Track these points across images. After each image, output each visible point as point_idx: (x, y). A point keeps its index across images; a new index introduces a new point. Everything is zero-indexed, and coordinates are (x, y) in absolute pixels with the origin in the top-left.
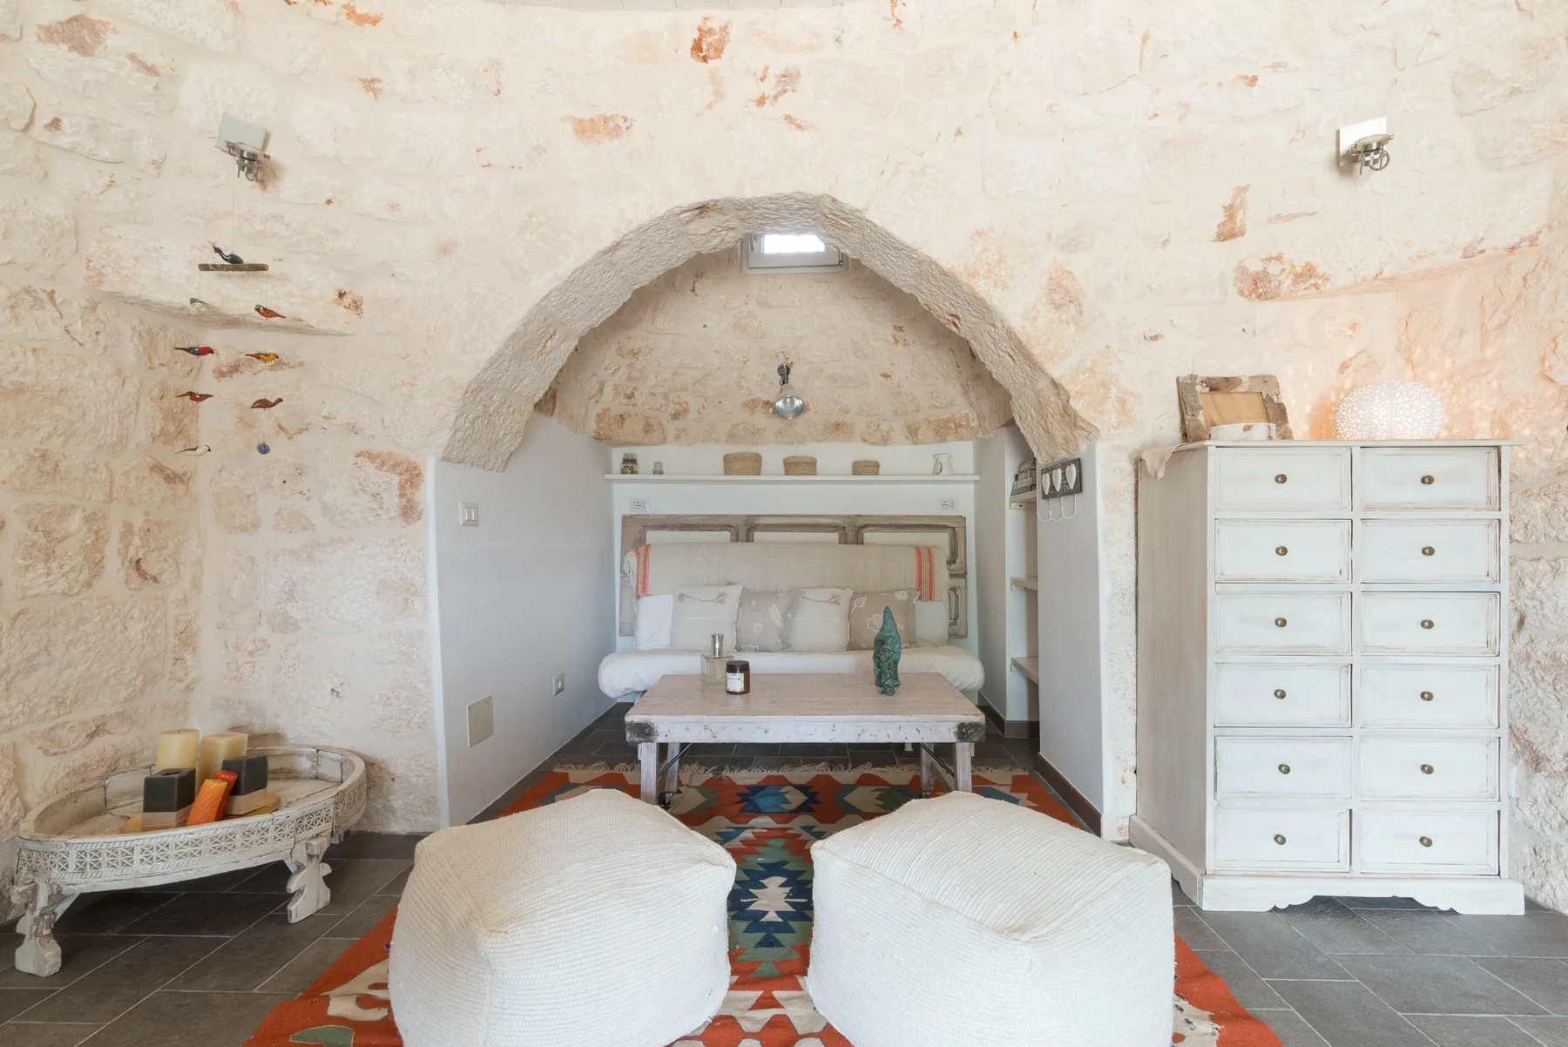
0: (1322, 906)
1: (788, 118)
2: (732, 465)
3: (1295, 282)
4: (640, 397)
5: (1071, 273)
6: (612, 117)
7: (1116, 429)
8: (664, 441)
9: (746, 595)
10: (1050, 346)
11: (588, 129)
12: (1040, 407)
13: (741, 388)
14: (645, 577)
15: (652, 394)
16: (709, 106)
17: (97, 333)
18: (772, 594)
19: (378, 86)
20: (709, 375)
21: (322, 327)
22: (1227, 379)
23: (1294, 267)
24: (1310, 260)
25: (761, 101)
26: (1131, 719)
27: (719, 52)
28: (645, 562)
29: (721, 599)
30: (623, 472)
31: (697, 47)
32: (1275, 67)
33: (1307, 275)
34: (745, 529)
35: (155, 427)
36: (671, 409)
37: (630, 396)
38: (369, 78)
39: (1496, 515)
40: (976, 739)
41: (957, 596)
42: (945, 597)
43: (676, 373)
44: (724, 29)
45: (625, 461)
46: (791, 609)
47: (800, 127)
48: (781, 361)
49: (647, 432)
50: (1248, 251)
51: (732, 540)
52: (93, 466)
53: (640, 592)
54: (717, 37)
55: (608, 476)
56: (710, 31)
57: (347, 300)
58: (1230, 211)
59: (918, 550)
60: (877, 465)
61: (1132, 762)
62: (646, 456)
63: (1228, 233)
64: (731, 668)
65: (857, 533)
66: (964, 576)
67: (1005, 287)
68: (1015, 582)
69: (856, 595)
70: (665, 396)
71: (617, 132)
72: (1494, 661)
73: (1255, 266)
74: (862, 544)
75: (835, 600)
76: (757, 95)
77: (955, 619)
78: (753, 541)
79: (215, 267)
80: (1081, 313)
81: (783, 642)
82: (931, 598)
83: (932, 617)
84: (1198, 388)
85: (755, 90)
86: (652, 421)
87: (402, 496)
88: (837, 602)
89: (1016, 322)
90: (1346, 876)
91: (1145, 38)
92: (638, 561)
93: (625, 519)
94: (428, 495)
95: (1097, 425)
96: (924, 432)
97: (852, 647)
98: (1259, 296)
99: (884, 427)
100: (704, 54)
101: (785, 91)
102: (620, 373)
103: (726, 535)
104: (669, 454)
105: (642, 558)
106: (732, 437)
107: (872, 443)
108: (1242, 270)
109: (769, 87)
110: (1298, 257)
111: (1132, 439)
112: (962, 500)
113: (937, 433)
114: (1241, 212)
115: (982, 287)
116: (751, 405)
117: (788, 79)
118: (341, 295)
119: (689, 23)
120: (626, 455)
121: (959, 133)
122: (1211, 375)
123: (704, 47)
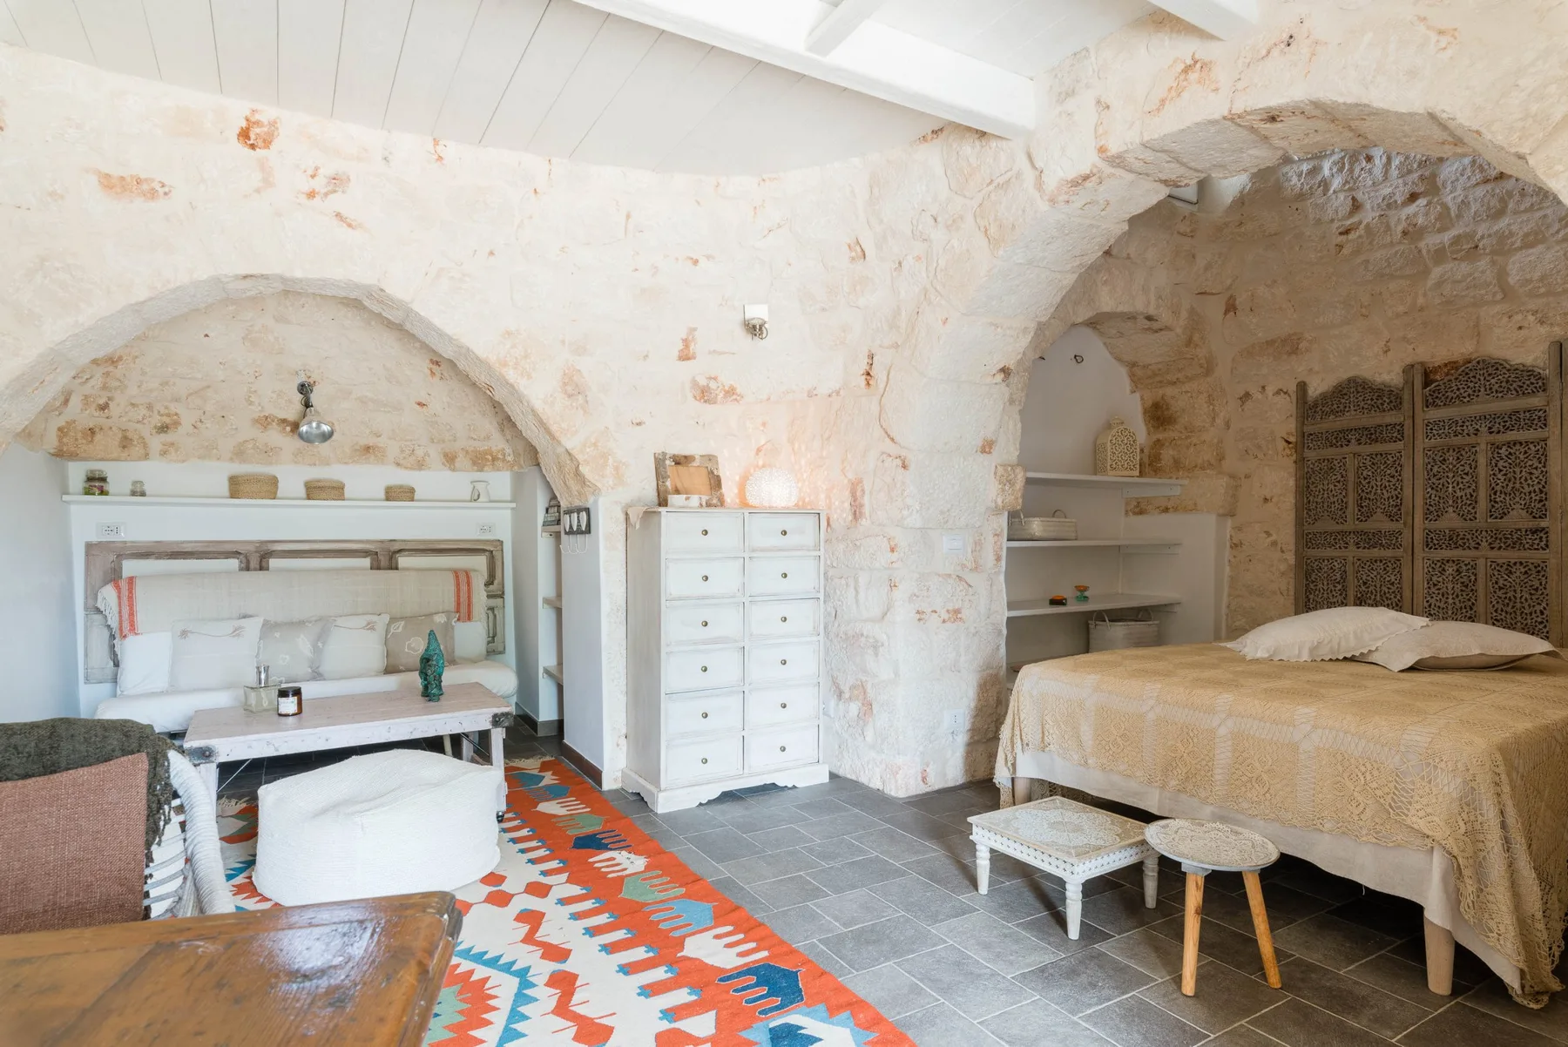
0: (728, 797)
1: (338, 215)
2: (237, 487)
3: (725, 397)
4: (114, 409)
5: (579, 371)
6: (146, 180)
7: (612, 488)
8: (146, 456)
9: (269, 627)
10: (564, 425)
11: (115, 185)
12: (560, 467)
13: (251, 403)
14: (132, 614)
15: (133, 405)
16: (258, 191)
18: (300, 624)
20: (208, 387)
22: (686, 457)
23: (724, 386)
24: (732, 383)
25: (311, 195)
26: (623, 699)
27: (267, 143)
28: (131, 598)
29: (237, 632)
30: (88, 492)
31: (244, 135)
32: (709, 257)
33: (731, 392)
34: (257, 558)
36: (157, 420)
37: (104, 407)
39: (817, 553)
40: (506, 724)
41: (495, 616)
42: (484, 616)
43: (167, 383)
44: (273, 124)
45: (90, 479)
46: (322, 637)
47: (350, 225)
48: (302, 378)
49: (124, 447)
50: (697, 370)
51: (241, 569)
53: (126, 631)
54: (266, 129)
55: (65, 498)
56: (258, 123)
58: (686, 342)
59: (456, 573)
60: (412, 491)
61: (624, 731)
62: (119, 474)
63: (685, 356)
64: (283, 694)
65: (391, 558)
66: (502, 596)
67: (529, 377)
68: (547, 601)
69: (393, 620)
70: (150, 407)
71: (152, 195)
72: (815, 638)
73: (702, 382)
74: (397, 569)
75: (370, 627)
76: (307, 189)
77: (493, 637)
78: (268, 569)
80: (587, 402)
81: (313, 671)
82: (469, 618)
83: (470, 636)
84: (668, 462)
85: (306, 185)
86: (130, 435)
88: (372, 629)
89: (538, 405)
90: (740, 777)
91: (628, 216)
92: (119, 597)
93: (89, 547)
95: (599, 485)
96: (462, 461)
97: (390, 670)
98: (705, 402)
99: (420, 452)
100: (251, 142)
101: (335, 191)
102: (92, 382)
103: (234, 563)
104: (151, 471)
105: (125, 592)
106: (239, 454)
107: (406, 468)
108: (695, 384)
109: (319, 184)
110: (727, 380)
111: (625, 495)
112: (498, 523)
113: (474, 463)
114: (693, 344)
115: (511, 375)
116: (265, 422)
117: (338, 182)
119: (237, 111)
120: (92, 471)
121: (491, 253)
122: (676, 452)
123: (252, 136)
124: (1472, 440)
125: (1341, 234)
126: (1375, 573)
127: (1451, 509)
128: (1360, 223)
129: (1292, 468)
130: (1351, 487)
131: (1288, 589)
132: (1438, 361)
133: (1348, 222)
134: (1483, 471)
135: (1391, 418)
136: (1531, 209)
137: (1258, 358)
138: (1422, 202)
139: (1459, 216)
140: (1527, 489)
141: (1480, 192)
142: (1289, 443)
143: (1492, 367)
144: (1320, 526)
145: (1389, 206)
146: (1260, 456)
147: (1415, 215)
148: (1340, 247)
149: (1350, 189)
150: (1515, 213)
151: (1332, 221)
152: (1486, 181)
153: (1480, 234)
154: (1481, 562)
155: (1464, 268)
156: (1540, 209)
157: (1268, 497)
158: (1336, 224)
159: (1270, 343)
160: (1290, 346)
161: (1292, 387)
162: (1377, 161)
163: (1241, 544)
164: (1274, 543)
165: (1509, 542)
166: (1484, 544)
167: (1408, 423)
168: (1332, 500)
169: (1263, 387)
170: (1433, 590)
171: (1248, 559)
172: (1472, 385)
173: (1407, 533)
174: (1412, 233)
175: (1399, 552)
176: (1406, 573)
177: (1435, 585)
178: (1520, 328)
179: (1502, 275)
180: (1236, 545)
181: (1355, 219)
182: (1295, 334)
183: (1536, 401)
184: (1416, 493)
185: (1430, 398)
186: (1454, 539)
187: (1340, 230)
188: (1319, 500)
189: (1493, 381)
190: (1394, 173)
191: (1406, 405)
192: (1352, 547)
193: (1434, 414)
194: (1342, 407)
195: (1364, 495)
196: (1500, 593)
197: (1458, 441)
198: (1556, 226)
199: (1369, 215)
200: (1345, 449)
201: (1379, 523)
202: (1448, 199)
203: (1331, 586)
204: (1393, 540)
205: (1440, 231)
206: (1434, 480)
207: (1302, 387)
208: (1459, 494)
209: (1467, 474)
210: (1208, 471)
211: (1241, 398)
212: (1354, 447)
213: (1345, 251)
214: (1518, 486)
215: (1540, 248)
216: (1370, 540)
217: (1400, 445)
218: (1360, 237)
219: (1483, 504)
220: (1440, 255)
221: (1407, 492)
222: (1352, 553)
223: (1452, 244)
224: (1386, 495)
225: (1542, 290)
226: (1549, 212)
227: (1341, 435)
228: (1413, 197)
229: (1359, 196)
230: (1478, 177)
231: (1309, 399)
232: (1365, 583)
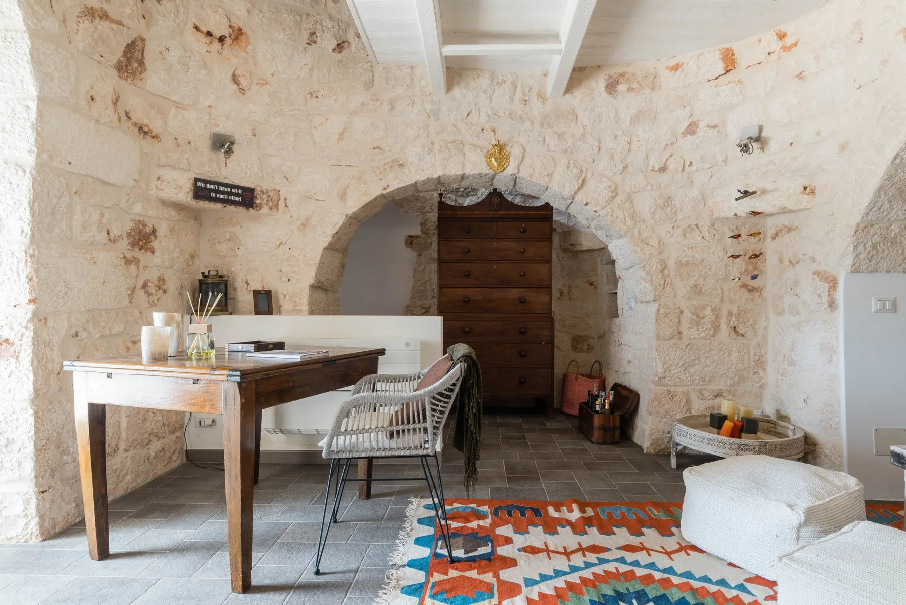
17: (714, 235)
19: (803, 75)
21: (796, 208)
35: (742, 269)
38: (798, 73)
52: (715, 288)
57: (808, 190)
79: (740, 198)
87: (829, 295)
94: (840, 295)
118: (805, 188)
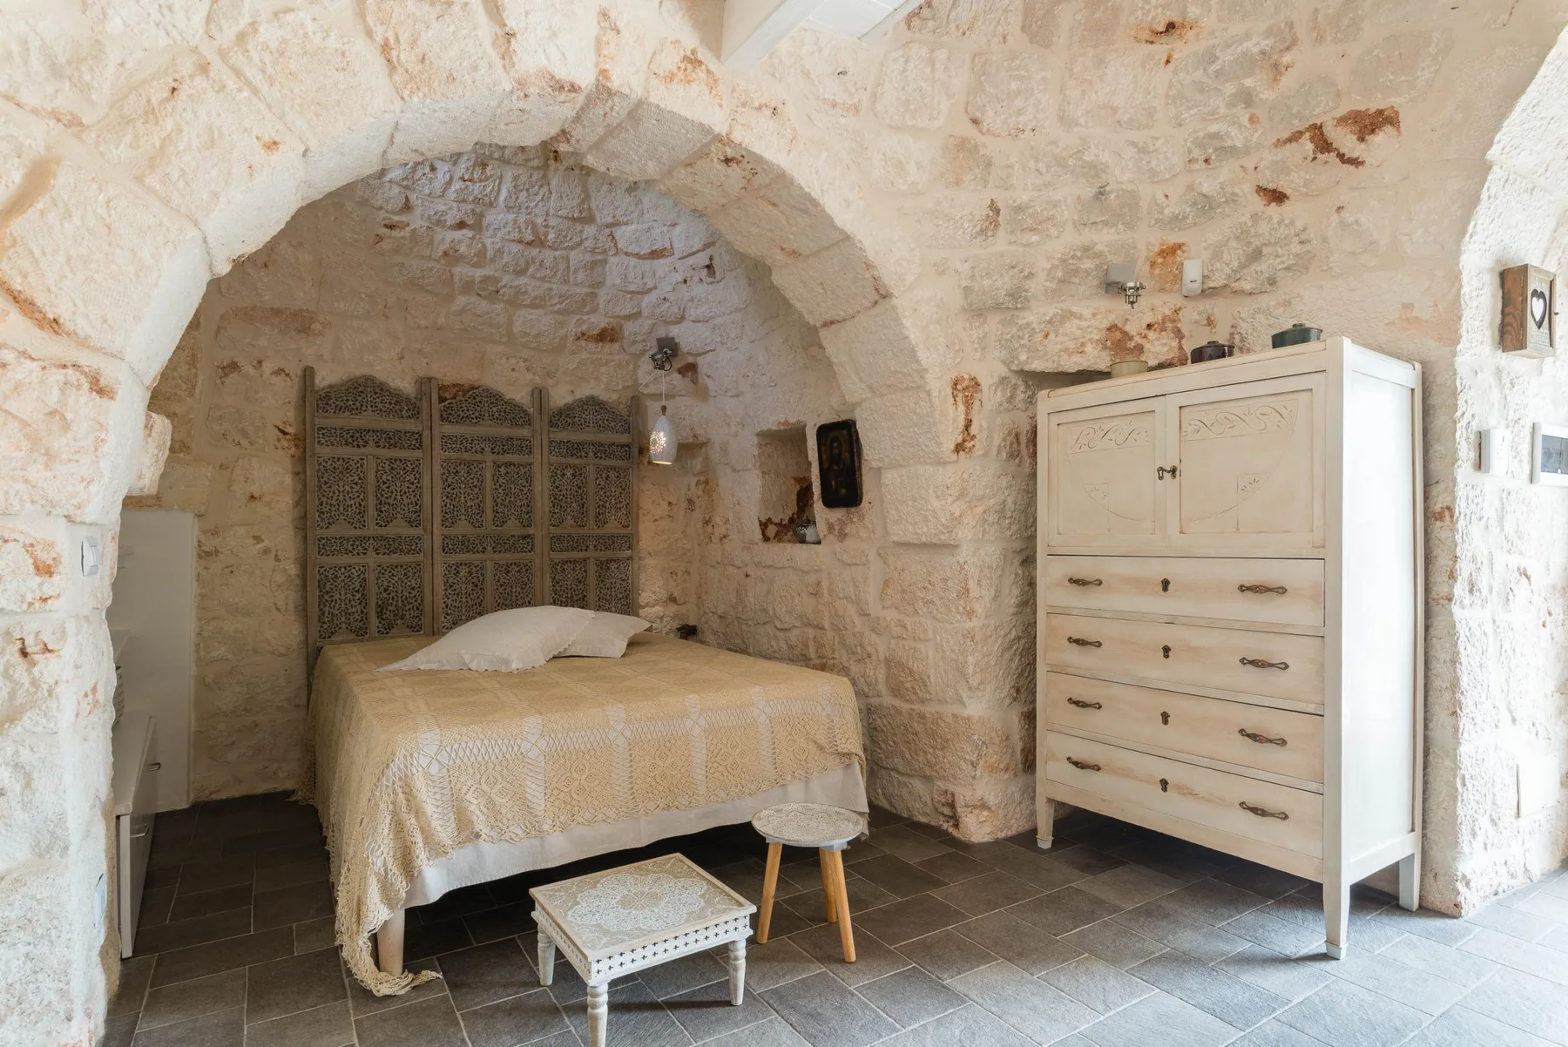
124: (479, 457)
125: (386, 226)
126: (396, 579)
127: (463, 517)
128: (408, 225)
129: (288, 463)
130: (371, 490)
131: (287, 604)
132: (448, 380)
133: (396, 218)
134: (489, 484)
135: (410, 425)
136: (543, 279)
137: (258, 325)
138: (467, 233)
139: (493, 260)
140: (519, 503)
141: (515, 248)
142: (285, 433)
143: (495, 397)
144: (334, 531)
145: (438, 222)
146: (245, 443)
147: (460, 242)
148: (380, 239)
149: (406, 187)
150: (533, 277)
151: (381, 208)
152: (520, 242)
153: (504, 282)
154: (489, 565)
155: (483, 306)
156: (550, 282)
157: (256, 495)
158: (382, 214)
159: (277, 312)
160: (302, 323)
161: (295, 369)
162: (440, 175)
163: (217, 552)
164: (266, 551)
165: (507, 546)
166: (489, 548)
167: (426, 433)
168: (349, 503)
169: (260, 362)
170: (449, 591)
171: (228, 570)
172: (478, 409)
173: (427, 538)
174: (451, 256)
175: (420, 557)
176: (427, 577)
177: (451, 586)
178: (513, 370)
179: (510, 323)
180: (208, 554)
181: (404, 218)
182: (308, 311)
183: (524, 432)
184: (434, 502)
185: (444, 413)
186: (466, 545)
187: (385, 222)
188: (334, 502)
189: (495, 409)
190: (452, 193)
191: (425, 416)
192: (371, 553)
193: (449, 429)
194: (358, 405)
195: (383, 499)
196: (501, 590)
197: (467, 456)
198: (556, 300)
199: (416, 221)
200: (363, 450)
201: (399, 528)
202: (488, 241)
203: (349, 596)
204: (413, 545)
205: (475, 265)
206: (448, 490)
207: (308, 374)
208: (469, 504)
209: (475, 486)
210: (181, 455)
211: (223, 368)
212: (371, 450)
213: (384, 245)
214: (512, 499)
215: (540, 312)
216: (390, 545)
217: (418, 454)
218: (404, 238)
219: (489, 513)
220: (468, 287)
221: (427, 499)
222: (372, 559)
223: (481, 282)
224: (406, 501)
225: (533, 345)
226: (554, 286)
227: (358, 435)
228: (461, 225)
229: (413, 197)
230: (516, 235)
231: (316, 389)
232: (386, 590)
